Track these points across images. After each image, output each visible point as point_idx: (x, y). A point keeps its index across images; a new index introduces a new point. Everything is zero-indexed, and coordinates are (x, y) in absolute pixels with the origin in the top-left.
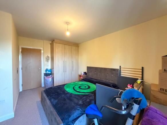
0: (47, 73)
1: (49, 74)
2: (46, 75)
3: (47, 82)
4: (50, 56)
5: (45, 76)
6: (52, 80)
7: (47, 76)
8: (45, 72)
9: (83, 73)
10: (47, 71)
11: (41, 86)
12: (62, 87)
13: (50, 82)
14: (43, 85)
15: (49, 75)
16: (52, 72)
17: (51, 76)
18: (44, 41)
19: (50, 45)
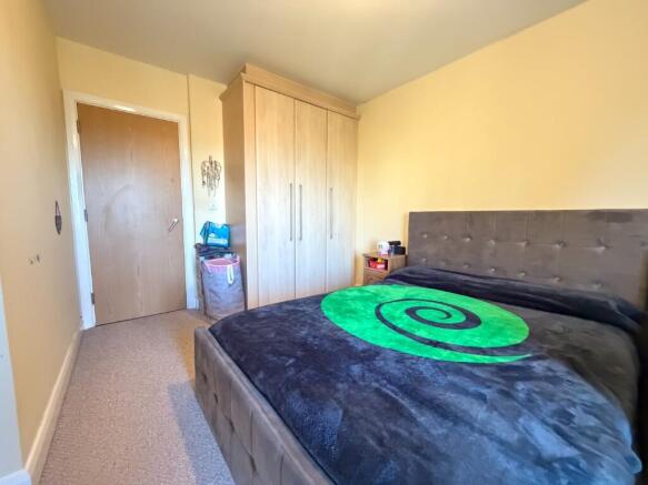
0: (209, 241)
1: (221, 246)
2: (206, 251)
3: (217, 285)
4: (220, 159)
5: (202, 258)
6: (239, 276)
7: (212, 258)
8: (200, 240)
9: (386, 246)
10: (212, 235)
11: (183, 306)
12: (309, 309)
13: (230, 285)
14: (193, 302)
15: (222, 255)
16: (236, 241)
17: (228, 256)
18: (191, 76)
19: (220, 102)
